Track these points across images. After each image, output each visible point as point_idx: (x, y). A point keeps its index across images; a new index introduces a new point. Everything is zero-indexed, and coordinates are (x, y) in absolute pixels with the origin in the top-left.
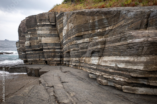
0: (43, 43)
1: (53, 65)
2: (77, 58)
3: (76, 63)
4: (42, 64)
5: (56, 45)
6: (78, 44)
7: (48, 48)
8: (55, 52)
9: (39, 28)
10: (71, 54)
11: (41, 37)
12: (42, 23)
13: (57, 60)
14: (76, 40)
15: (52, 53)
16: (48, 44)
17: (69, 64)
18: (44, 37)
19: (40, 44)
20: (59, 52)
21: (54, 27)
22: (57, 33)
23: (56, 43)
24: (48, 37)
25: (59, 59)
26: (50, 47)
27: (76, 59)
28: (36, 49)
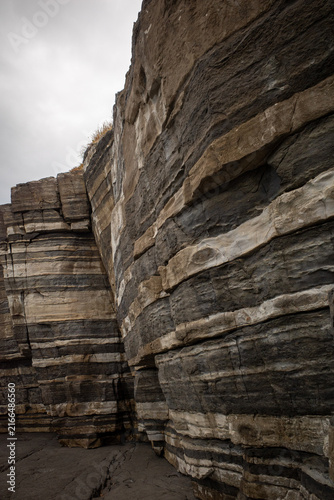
0: (34, 325)
1: (78, 446)
2: (221, 419)
3: (211, 456)
4: (38, 430)
5: (94, 331)
6: (225, 267)
7: (58, 347)
8: (91, 369)
9: (15, 250)
10: (162, 381)
11: (22, 293)
12: (28, 227)
13: (101, 415)
14: (196, 238)
15: (74, 372)
16: (57, 329)
17: (162, 443)
18: (37, 292)
19: (17, 328)
20: (112, 368)
21: (83, 244)
22: (98, 271)
23: (94, 322)
24: (55, 289)
25: (109, 407)
26: (66, 342)
27: (213, 425)
28: (10, 356)
